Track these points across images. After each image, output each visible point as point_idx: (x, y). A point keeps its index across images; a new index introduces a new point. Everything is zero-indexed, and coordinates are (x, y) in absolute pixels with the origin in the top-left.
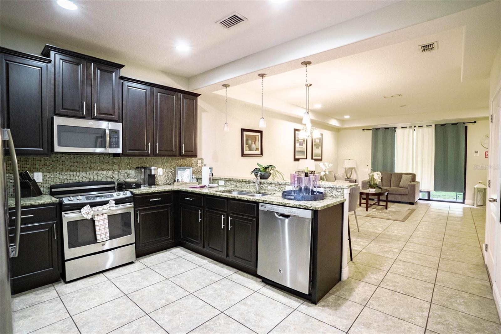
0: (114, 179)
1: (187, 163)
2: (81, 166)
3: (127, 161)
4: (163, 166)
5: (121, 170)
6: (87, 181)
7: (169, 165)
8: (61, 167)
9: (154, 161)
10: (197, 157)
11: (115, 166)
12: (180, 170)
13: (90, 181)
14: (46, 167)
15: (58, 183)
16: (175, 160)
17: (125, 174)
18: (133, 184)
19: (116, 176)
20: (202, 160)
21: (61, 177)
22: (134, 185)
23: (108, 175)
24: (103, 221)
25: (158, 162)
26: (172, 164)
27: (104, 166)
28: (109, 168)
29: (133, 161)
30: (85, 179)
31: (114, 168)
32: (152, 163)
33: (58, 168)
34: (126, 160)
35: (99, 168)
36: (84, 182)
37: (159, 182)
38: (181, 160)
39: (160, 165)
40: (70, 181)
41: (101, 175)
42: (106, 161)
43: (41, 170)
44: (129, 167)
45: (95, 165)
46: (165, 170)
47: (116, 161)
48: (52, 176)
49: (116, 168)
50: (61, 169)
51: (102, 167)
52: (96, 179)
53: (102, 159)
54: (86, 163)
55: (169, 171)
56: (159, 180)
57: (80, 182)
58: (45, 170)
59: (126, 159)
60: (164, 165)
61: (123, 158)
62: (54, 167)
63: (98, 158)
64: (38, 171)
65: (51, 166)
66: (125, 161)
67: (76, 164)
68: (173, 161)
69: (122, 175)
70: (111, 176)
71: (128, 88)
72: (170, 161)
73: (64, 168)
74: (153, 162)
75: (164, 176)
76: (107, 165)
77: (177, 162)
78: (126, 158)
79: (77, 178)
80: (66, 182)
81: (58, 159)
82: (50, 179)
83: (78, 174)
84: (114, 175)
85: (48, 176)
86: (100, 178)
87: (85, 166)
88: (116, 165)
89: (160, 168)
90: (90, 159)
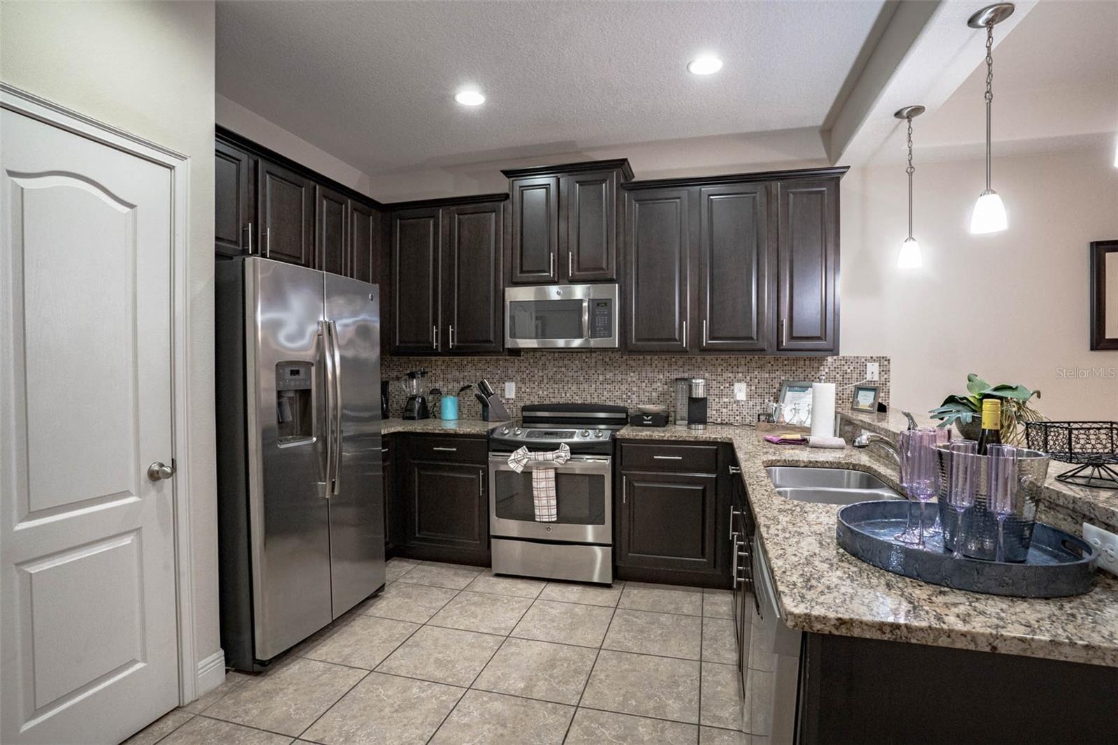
0: (629, 401)
1: (827, 370)
2: (570, 374)
3: (659, 365)
4: (748, 378)
5: (644, 384)
6: (579, 402)
7: (767, 375)
8: (541, 374)
9: (725, 365)
10: (837, 354)
11: (632, 374)
12: (791, 389)
13: (586, 402)
14: (521, 374)
15: (536, 403)
16: (786, 362)
17: (654, 394)
18: (647, 417)
19: (634, 396)
20: (886, 363)
21: (541, 392)
22: (649, 418)
23: (617, 394)
24: (545, 483)
25: (735, 368)
26: (778, 373)
27: (611, 374)
28: (620, 379)
29: (671, 365)
30: (577, 398)
31: (630, 379)
32: (719, 370)
33: (536, 376)
34: (656, 362)
35: (601, 378)
36: (575, 404)
37: (737, 418)
38: (807, 362)
39: (740, 375)
40: (553, 400)
41: (605, 393)
42: (615, 365)
43: (514, 378)
44: (661, 377)
45: (594, 372)
46: (753, 388)
47: (634, 365)
48: (528, 390)
49: (634, 379)
50: (541, 379)
51: (608, 377)
52: (596, 400)
53: (607, 360)
54: (580, 367)
55: (767, 391)
56: (738, 413)
57: (568, 404)
58: (519, 378)
59: (656, 360)
60: (752, 375)
61: (649, 357)
62: (531, 374)
63: (601, 357)
64: (511, 379)
65: (527, 372)
66: (654, 365)
67: (563, 369)
68: (780, 365)
69: (647, 394)
70: (624, 396)
72: (770, 365)
73: (545, 377)
74: (722, 367)
75: (751, 403)
76: (617, 372)
77: (794, 368)
78: (656, 357)
79: (563, 395)
80: (547, 402)
81: (536, 360)
82: (525, 395)
83: (566, 388)
84: (629, 394)
85: (523, 390)
86: (604, 398)
87: (579, 373)
88: (634, 372)
89: (739, 381)
90: (586, 360)
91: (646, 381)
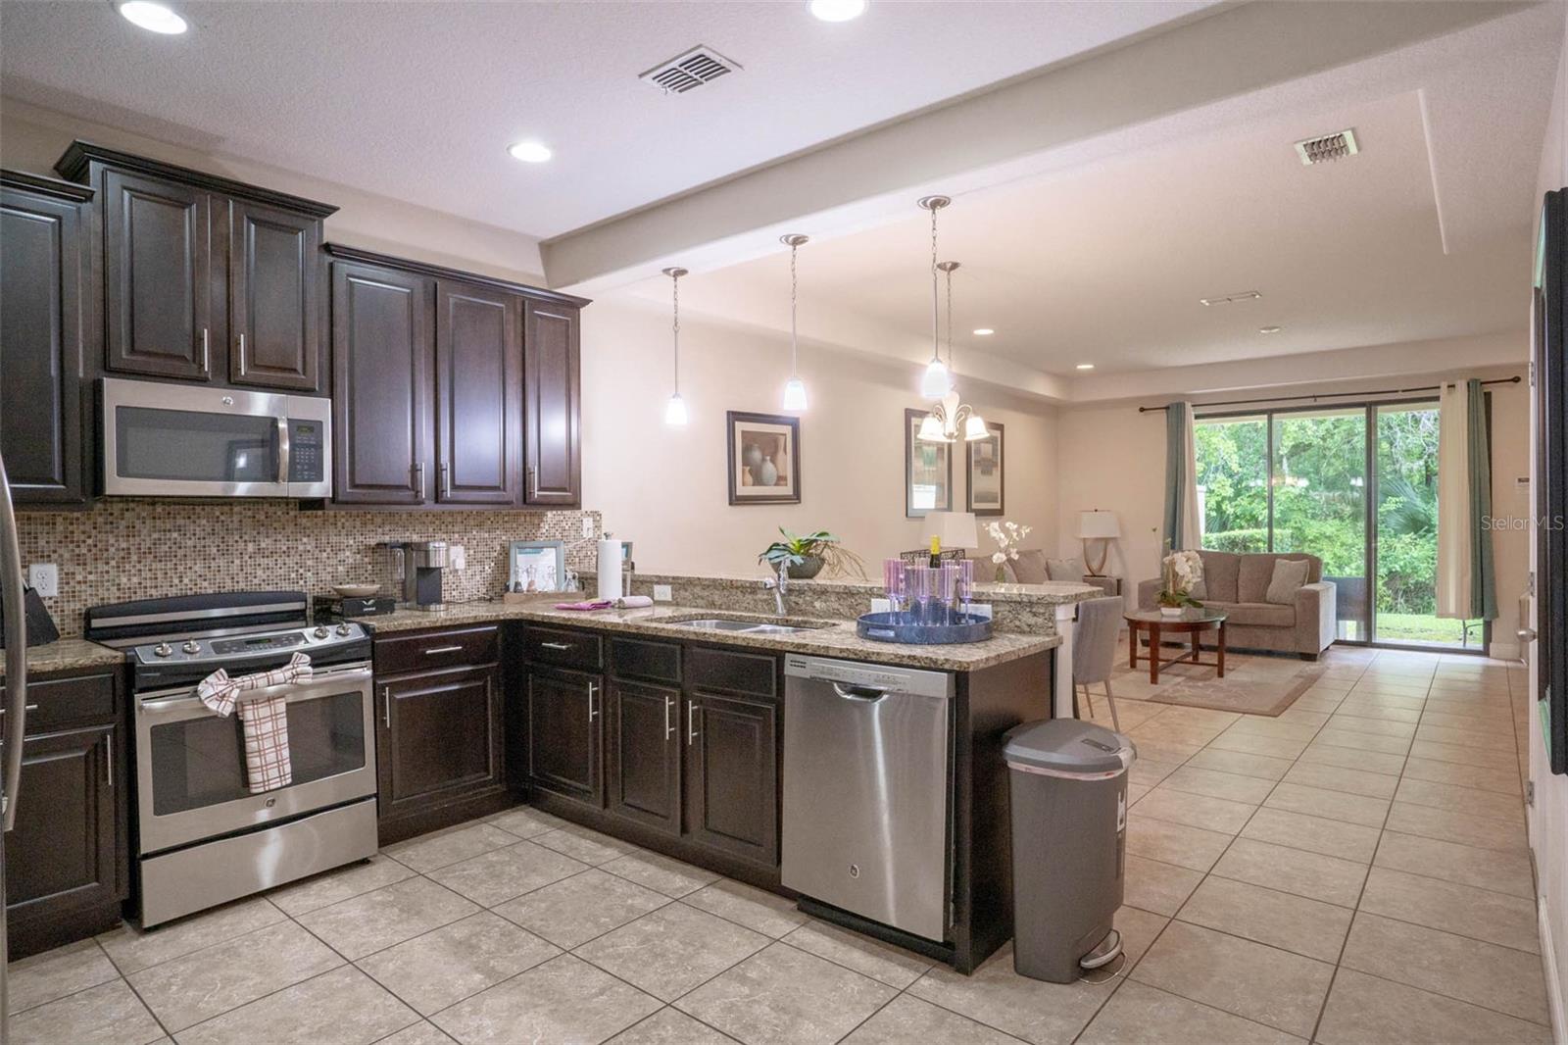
0: (301, 582)
1: (547, 527)
2: (190, 543)
3: (347, 524)
4: (466, 539)
5: (325, 555)
6: (211, 592)
7: (486, 535)
8: (124, 545)
9: (437, 522)
10: (580, 508)
11: (305, 540)
12: (522, 551)
13: (222, 591)
14: (71, 546)
15: (113, 601)
16: (506, 519)
17: (341, 568)
18: (367, 602)
19: (309, 574)
20: (598, 518)
21: (124, 580)
22: (371, 602)
23: (281, 572)
24: (270, 723)
25: (450, 527)
26: (498, 532)
27: (268, 541)
28: (284, 548)
29: (365, 524)
30: (206, 584)
31: (301, 548)
32: (431, 530)
33: (112, 550)
34: (343, 520)
35: (251, 547)
36: (201, 595)
37: (454, 593)
38: (528, 519)
39: (456, 536)
40: (153, 592)
41: (259, 573)
42: (275, 525)
43: (54, 556)
44: (351, 542)
45: (237, 538)
46: (472, 552)
47: (308, 524)
48: (91, 577)
49: (309, 548)
50: (122, 554)
51: (263, 545)
52: (242, 585)
53: (263, 517)
54: (209, 530)
55: (487, 555)
56: (454, 586)
57: (187, 596)
58: (67, 555)
59: (343, 517)
60: (470, 535)
61: (332, 513)
62: (99, 545)
63: (250, 513)
64: (45, 558)
65: (90, 541)
66: (339, 524)
67: (175, 535)
68: (501, 522)
69: (329, 569)
70: (293, 575)
71: (350, 282)
72: (489, 522)
73: (133, 550)
74: (434, 526)
75: (469, 572)
76: (279, 537)
77: (515, 525)
78: (343, 513)
79: (176, 581)
80: (139, 596)
81: (110, 519)
82: (83, 587)
83: (181, 568)
84: (301, 571)
85: (79, 578)
86: (256, 581)
87: (208, 542)
88: (309, 536)
89: (455, 544)
90: (222, 518)
91: (329, 550)
